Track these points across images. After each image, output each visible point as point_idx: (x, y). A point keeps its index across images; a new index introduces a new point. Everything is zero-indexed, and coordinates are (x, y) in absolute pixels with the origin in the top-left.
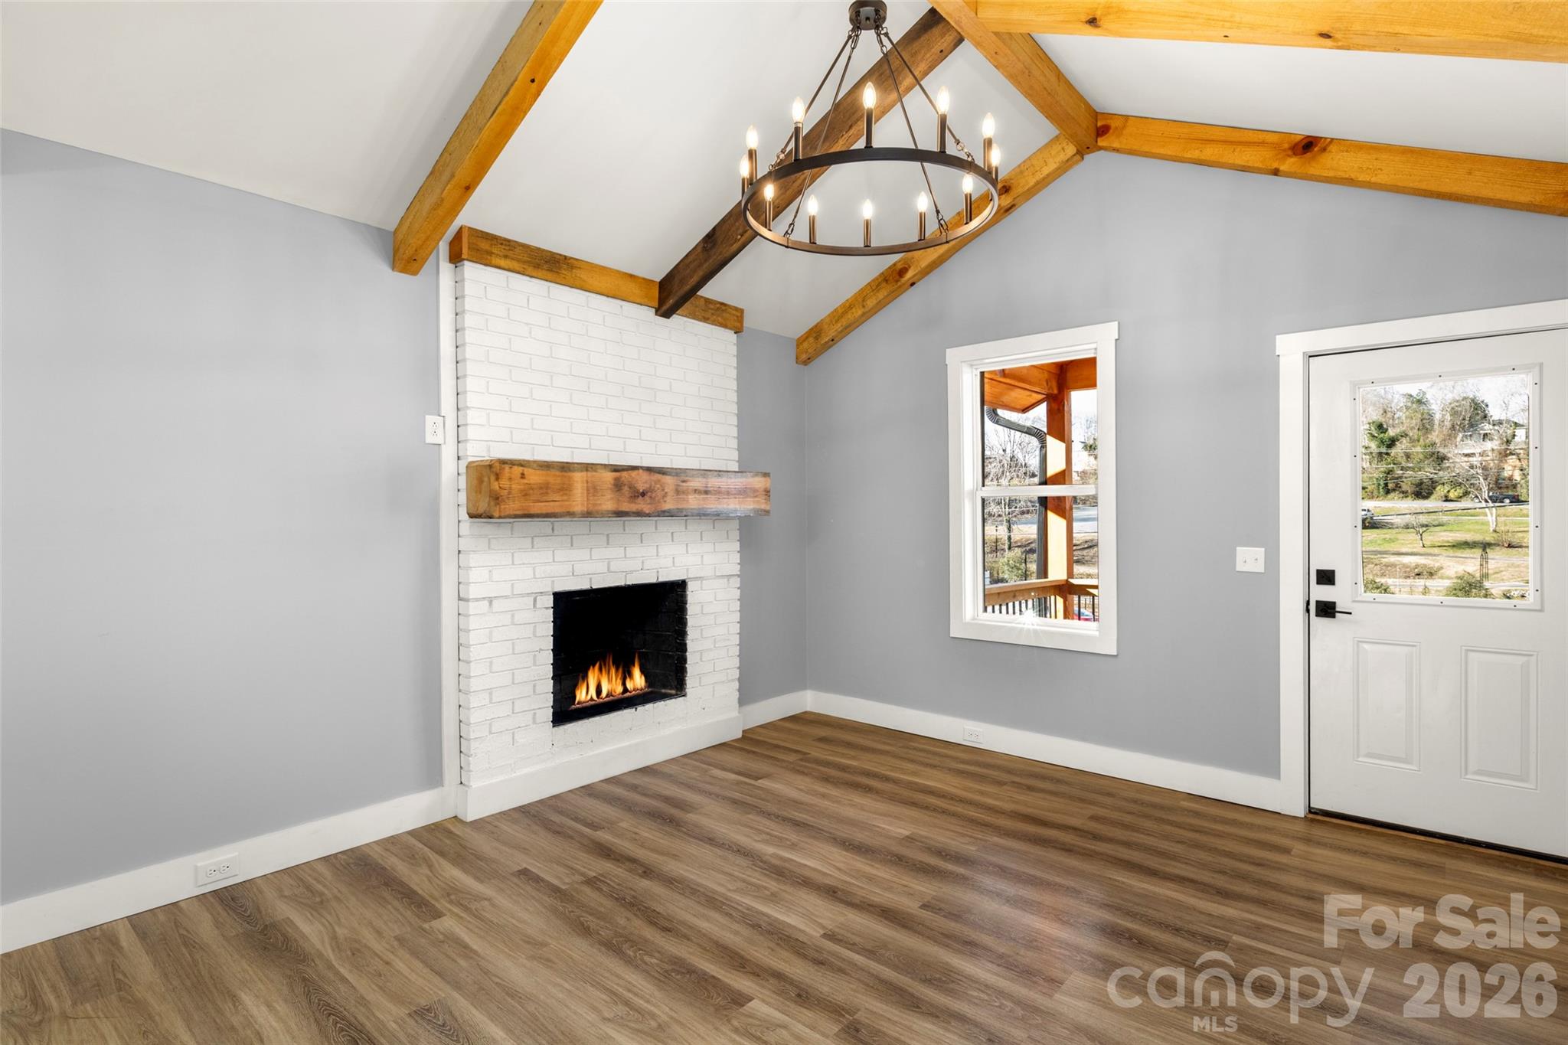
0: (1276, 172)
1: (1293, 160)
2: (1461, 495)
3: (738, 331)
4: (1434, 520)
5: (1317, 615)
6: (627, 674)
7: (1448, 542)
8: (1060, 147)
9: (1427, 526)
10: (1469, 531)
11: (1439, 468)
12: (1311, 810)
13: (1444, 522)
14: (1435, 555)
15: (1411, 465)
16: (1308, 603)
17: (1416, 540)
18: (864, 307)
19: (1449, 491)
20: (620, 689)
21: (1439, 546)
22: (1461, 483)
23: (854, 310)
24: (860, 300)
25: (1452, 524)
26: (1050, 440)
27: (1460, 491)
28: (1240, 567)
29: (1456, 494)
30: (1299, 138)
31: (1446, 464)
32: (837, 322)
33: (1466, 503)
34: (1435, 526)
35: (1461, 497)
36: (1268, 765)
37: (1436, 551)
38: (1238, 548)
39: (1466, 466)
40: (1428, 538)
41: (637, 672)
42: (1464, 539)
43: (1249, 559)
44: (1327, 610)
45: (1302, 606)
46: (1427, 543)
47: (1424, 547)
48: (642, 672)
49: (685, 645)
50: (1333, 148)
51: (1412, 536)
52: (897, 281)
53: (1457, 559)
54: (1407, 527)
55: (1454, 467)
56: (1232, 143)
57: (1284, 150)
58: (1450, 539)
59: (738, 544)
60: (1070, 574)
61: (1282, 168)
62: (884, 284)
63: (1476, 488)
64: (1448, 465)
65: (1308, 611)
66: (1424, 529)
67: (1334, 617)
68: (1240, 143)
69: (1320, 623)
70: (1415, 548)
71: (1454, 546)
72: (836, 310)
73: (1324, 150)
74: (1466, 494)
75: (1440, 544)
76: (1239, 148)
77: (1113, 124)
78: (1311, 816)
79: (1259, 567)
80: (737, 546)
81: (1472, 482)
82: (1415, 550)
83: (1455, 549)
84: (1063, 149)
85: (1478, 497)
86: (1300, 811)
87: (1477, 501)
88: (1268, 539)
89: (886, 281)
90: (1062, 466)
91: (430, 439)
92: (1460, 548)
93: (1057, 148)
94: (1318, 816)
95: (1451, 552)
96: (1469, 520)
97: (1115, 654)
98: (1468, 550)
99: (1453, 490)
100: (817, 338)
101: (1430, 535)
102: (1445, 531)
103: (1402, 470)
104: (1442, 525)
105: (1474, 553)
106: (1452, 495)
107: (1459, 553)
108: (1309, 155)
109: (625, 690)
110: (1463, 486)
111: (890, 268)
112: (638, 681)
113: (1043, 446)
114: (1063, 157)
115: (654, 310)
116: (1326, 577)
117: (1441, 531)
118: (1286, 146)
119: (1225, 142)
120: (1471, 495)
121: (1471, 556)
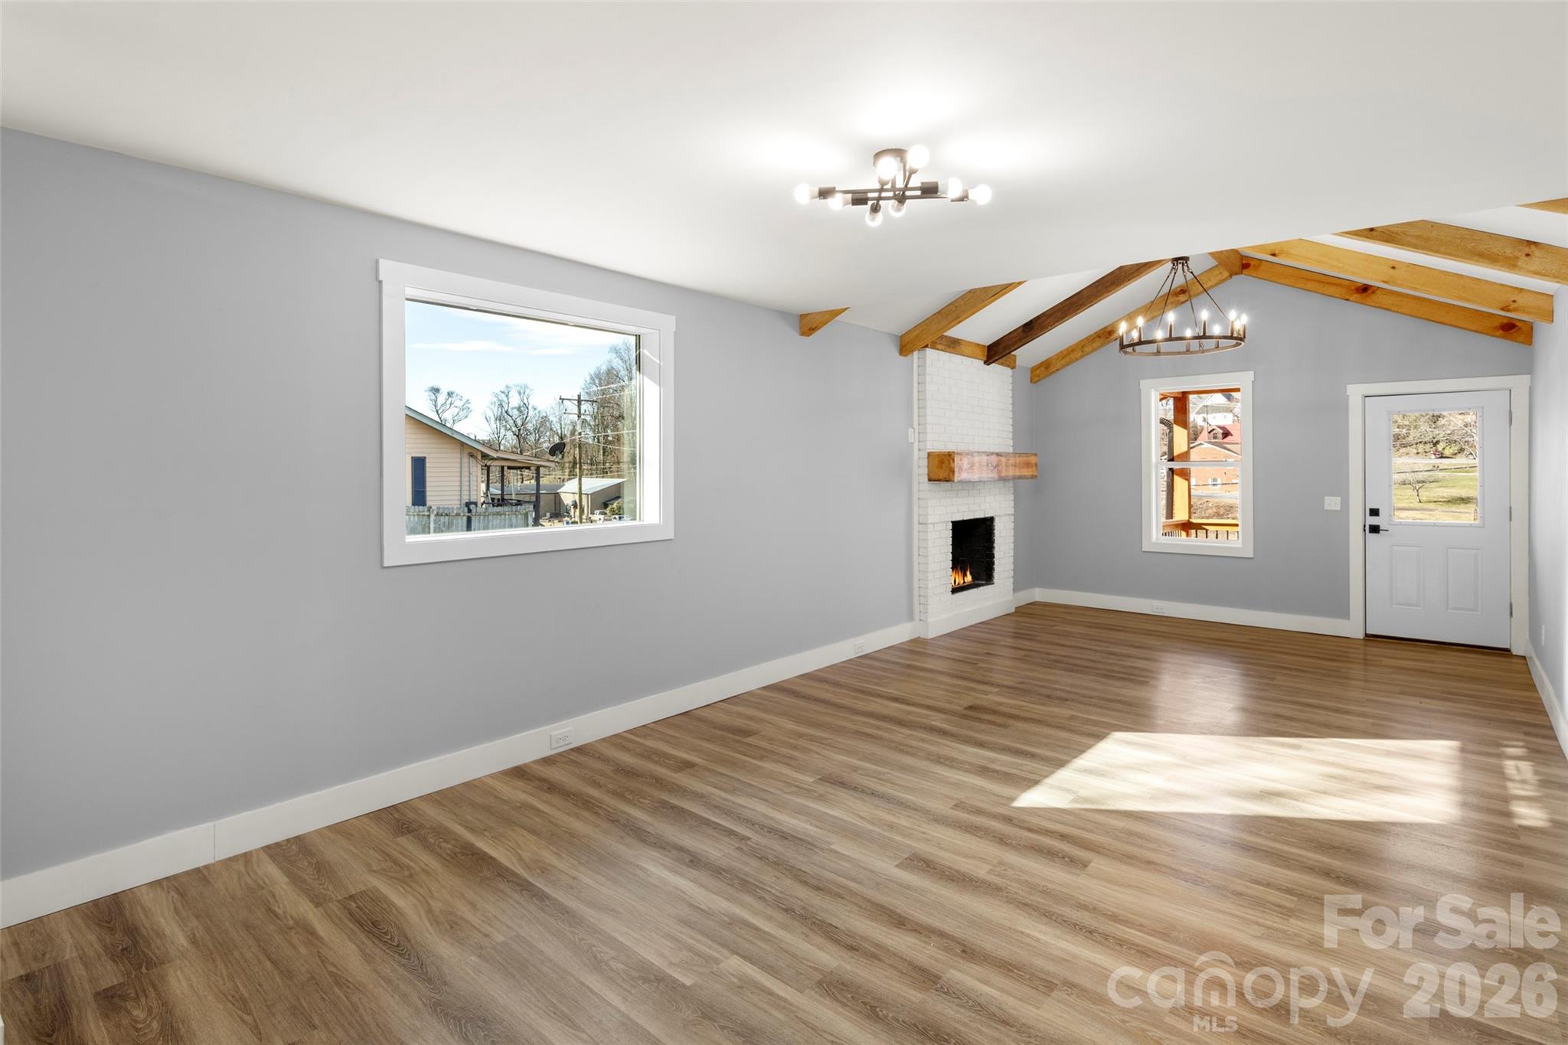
0: (1347, 300)
1: (1357, 295)
2: (1456, 452)
3: (1013, 368)
4: (1430, 476)
5: (1370, 532)
6: (965, 575)
7: (1444, 497)
8: (1218, 272)
9: (1423, 482)
10: (1464, 487)
11: (1434, 426)
12: (1366, 635)
13: (1440, 478)
14: (1431, 510)
15: (1407, 423)
16: (1365, 526)
17: (1413, 496)
18: (1082, 351)
19: (1444, 449)
20: (962, 582)
21: (1435, 502)
22: (1455, 441)
23: (1075, 353)
24: (1080, 347)
25: (1448, 481)
26: (1176, 428)
27: (1455, 448)
28: (1327, 507)
29: (1451, 451)
30: (1360, 285)
31: (1442, 422)
32: (1062, 359)
33: (1461, 460)
34: (1431, 482)
35: (1456, 454)
36: (1344, 613)
37: (1432, 506)
38: (1326, 498)
39: (1460, 424)
40: (1425, 494)
41: (968, 573)
42: (1459, 496)
43: (1332, 503)
44: (1375, 529)
45: (1362, 527)
46: (1424, 499)
47: (1420, 502)
48: (971, 573)
49: (993, 554)
50: (1378, 292)
51: (1409, 492)
52: (1107, 338)
53: (1452, 514)
54: (1404, 483)
55: (1449, 425)
56: (1323, 282)
57: (1351, 290)
58: (1445, 495)
59: (1013, 496)
60: (1190, 517)
61: (1351, 299)
62: (1098, 339)
63: (1470, 445)
64: (1443, 423)
65: (1365, 530)
66: (1421, 485)
67: (1378, 532)
68: (1328, 283)
69: (1371, 537)
70: (1412, 503)
71: (1449, 501)
72: (1062, 352)
73: (1373, 292)
74: (1461, 450)
75: (1436, 500)
76: (1327, 285)
77: (1252, 263)
78: (1367, 638)
79: (1338, 508)
80: (1012, 497)
81: (1466, 439)
82: (1411, 505)
83: (1450, 504)
84: (1221, 273)
85: (1471, 454)
86: (1361, 636)
87: (1472, 457)
88: (1343, 492)
89: (1100, 337)
90: (1185, 448)
91: (910, 441)
92: (1455, 504)
93: (1217, 272)
94: (1370, 638)
95: (1446, 507)
96: (1464, 476)
97: (1252, 556)
98: (1462, 505)
99: (1448, 447)
100: (1047, 368)
101: (1426, 491)
102: (1441, 487)
103: (1398, 428)
104: (1438, 482)
105: (1468, 508)
106: (1447, 452)
107: (1454, 508)
108: (1364, 294)
109: (964, 582)
110: (1457, 443)
111: (1102, 329)
112: (969, 578)
113: (1171, 431)
114: (1220, 277)
115: (983, 362)
116: (1374, 512)
117: (1437, 487)
118: (1353, 288)
119: (1319, 281)
120: (1465, 452)
121: (1466, 511)
